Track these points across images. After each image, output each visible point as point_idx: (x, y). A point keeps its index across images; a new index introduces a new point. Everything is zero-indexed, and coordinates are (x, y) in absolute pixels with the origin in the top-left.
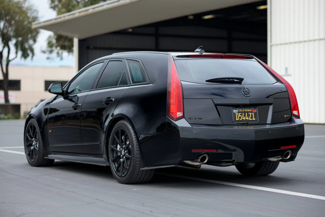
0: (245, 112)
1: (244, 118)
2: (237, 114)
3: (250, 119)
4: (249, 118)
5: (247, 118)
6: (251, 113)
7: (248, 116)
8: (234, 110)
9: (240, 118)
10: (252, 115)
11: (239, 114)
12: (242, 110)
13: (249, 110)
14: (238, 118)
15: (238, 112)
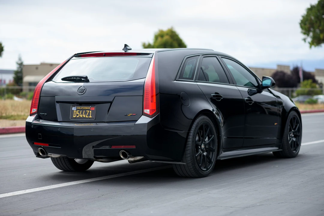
0: (83, 110)
1: (81, 115)
2: (75, 112)
3: (86, 117)
4: (86, 115)
5: (84, 115)
6: (88, 111)
7: (86, 113)
8: (73, 108)
9: (77, 115)
10: (89, 112)
11: (77, 111)
12: (81, 108)
13: (87, 108)
14: (75, 116)
15: (77, 110)
